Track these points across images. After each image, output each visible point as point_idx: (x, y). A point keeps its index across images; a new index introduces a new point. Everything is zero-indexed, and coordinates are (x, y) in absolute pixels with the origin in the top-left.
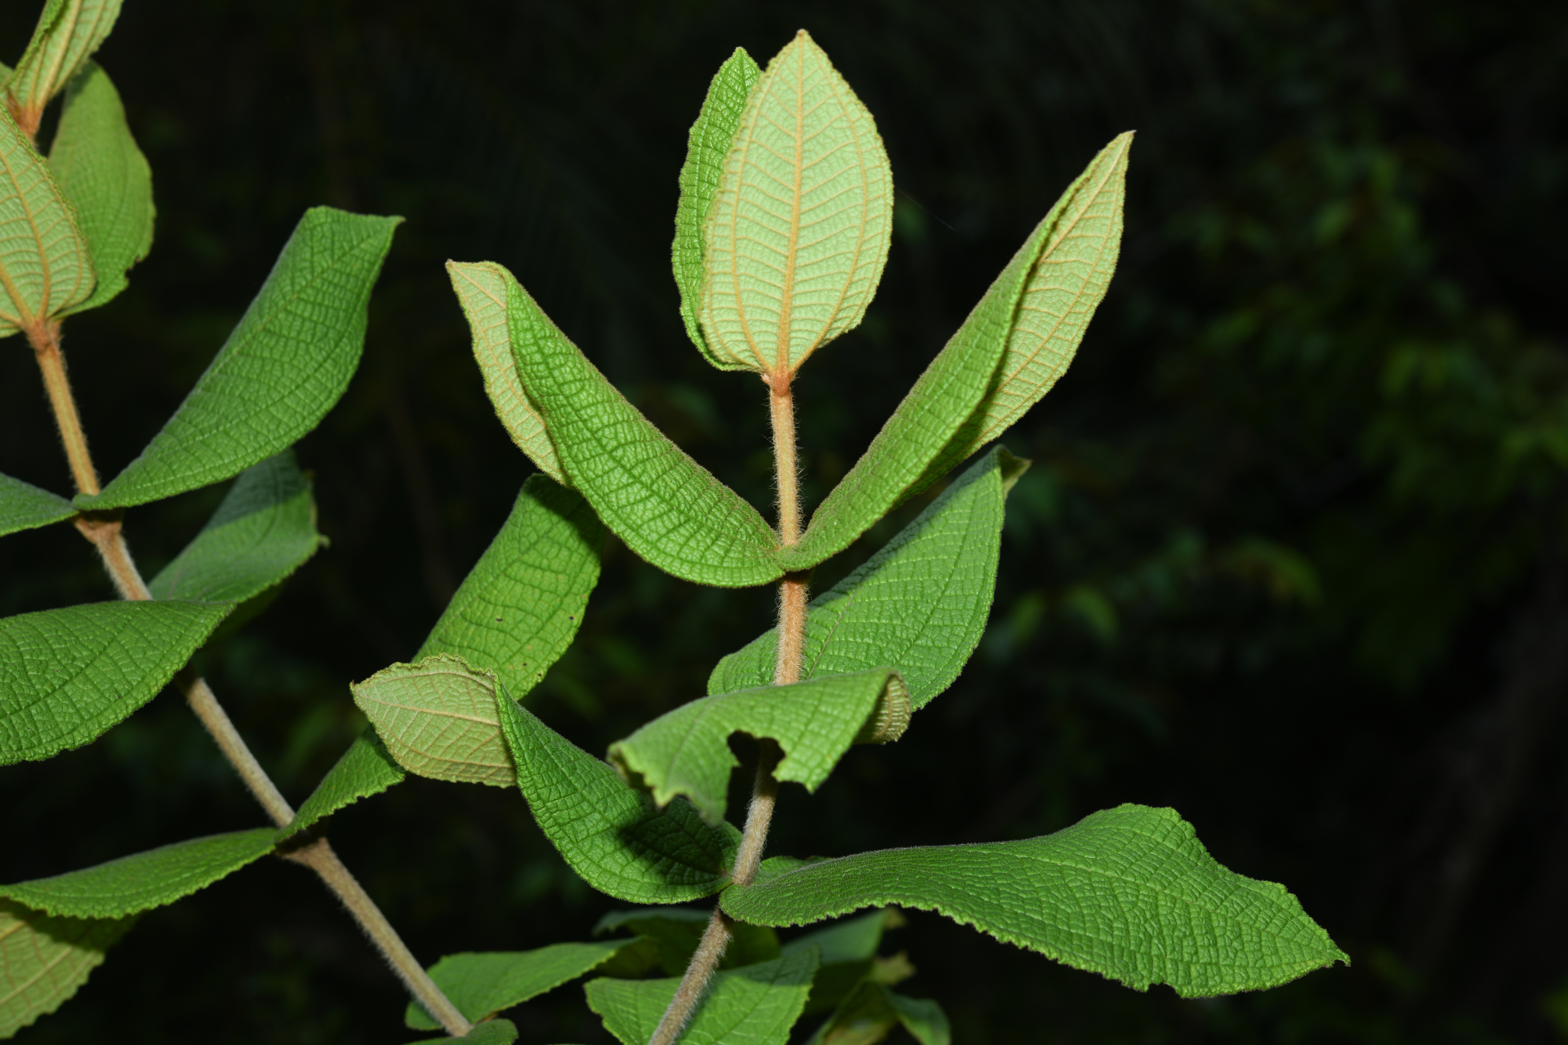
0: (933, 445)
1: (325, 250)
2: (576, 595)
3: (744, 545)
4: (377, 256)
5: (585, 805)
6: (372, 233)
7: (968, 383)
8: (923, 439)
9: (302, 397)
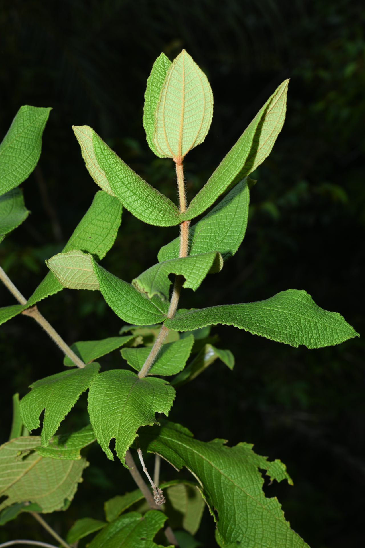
0: (228, 181)
1: (28, 119)
2: (114, 229)
3: (169, 213)
4: (44, 121)
5: (121, 296)
6: (42, 113)
7: (239, 161)
8: (225, 179)
9: (23, 168)
